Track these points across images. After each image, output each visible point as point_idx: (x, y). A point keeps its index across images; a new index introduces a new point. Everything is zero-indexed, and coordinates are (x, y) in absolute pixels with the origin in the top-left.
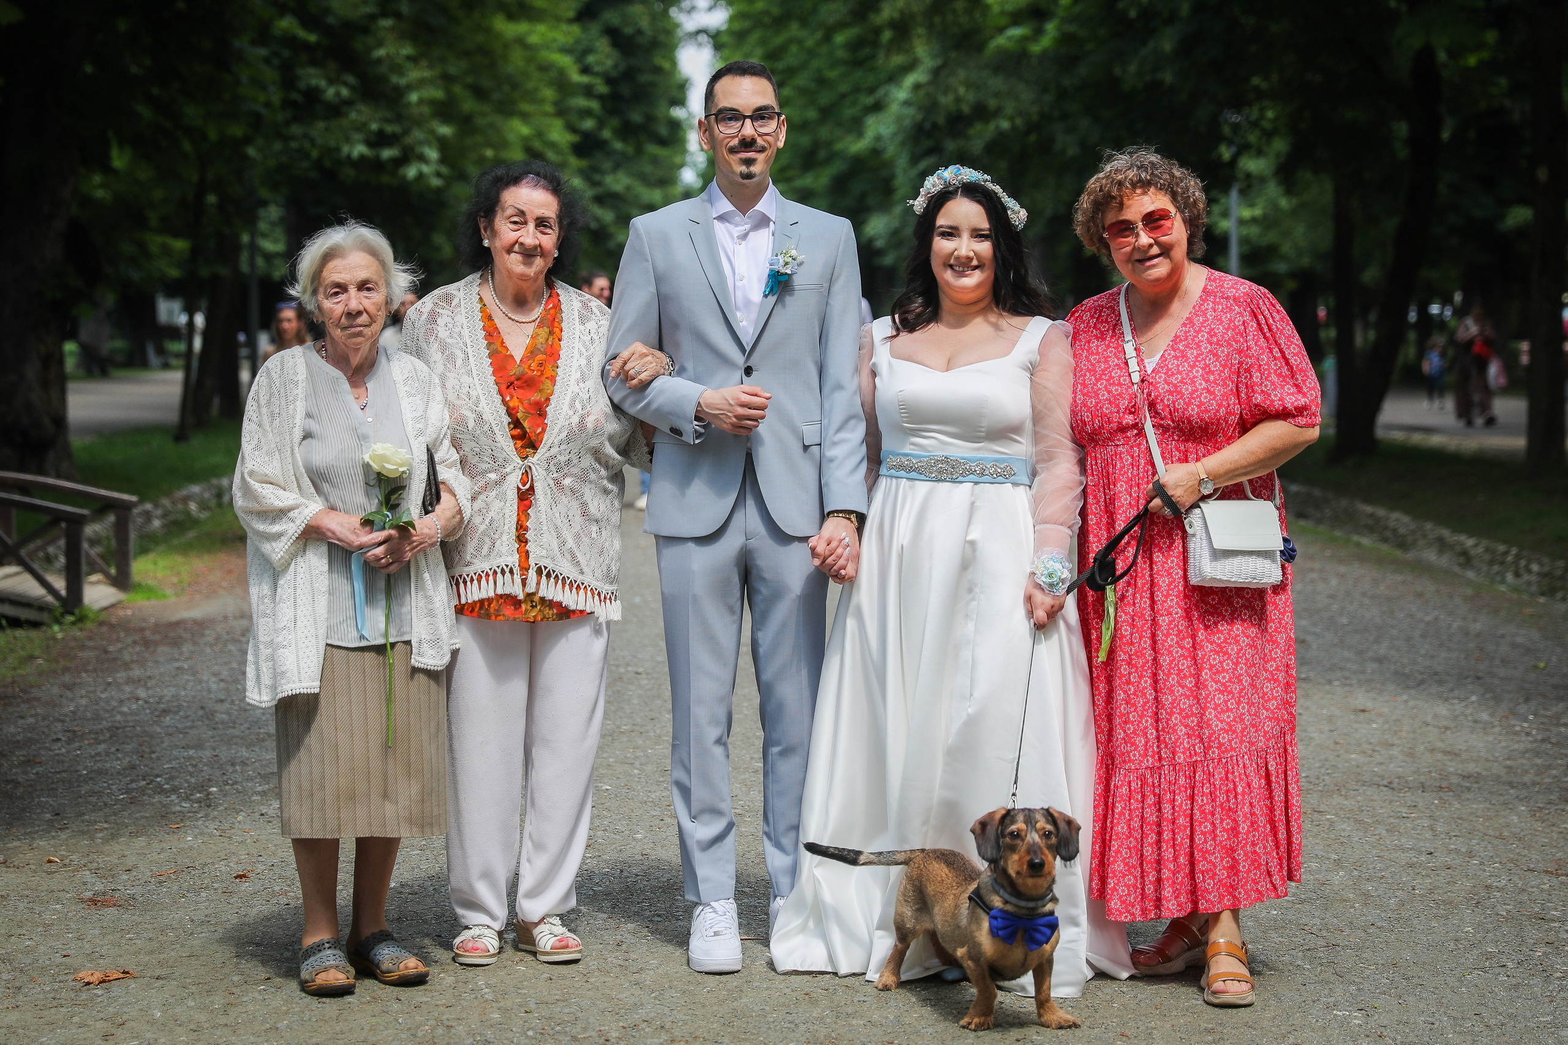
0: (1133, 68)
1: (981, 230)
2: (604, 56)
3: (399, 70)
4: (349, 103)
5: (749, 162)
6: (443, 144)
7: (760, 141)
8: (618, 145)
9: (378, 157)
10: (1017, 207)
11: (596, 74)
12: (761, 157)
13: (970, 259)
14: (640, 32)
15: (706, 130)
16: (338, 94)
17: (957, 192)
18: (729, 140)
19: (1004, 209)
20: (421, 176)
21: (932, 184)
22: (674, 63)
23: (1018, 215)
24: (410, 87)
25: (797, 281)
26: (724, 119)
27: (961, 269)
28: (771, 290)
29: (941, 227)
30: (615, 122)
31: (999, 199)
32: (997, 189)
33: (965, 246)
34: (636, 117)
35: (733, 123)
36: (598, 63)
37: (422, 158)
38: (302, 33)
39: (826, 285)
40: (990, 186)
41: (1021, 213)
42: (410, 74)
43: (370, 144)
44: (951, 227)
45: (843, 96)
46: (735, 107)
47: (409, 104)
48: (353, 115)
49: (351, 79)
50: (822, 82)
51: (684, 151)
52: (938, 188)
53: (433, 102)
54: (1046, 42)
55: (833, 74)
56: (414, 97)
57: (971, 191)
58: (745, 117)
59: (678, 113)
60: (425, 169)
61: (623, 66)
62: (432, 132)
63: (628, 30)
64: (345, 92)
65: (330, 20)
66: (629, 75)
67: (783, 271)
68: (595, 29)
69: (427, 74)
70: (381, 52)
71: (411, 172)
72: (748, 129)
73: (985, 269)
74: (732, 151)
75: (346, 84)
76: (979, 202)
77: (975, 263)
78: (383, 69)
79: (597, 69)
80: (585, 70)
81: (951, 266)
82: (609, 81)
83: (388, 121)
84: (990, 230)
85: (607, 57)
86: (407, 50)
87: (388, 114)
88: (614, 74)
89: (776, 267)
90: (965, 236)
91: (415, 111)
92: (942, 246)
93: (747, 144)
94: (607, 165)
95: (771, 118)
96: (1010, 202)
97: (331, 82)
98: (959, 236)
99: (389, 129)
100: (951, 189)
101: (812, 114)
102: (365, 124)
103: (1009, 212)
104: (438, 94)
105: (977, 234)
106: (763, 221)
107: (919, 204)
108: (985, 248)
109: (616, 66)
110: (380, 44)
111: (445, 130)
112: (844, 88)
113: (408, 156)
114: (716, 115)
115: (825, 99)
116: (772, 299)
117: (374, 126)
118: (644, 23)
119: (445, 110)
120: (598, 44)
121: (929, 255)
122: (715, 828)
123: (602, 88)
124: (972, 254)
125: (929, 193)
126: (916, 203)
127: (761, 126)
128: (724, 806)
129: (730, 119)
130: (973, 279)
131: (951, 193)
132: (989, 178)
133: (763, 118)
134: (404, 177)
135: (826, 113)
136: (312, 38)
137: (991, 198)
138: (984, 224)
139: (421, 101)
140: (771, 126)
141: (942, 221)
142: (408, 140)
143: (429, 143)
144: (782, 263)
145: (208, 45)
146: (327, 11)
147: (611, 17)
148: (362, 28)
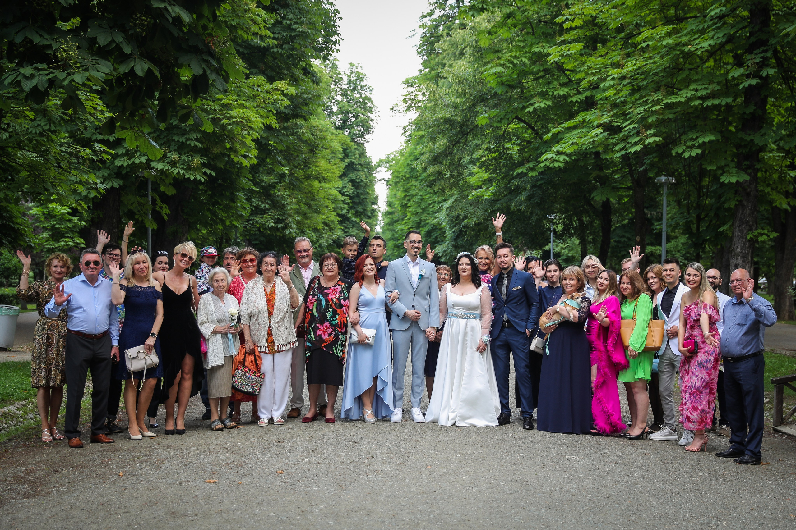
2: (349, 189)
4: (268, 209)
5: (416, 252)
6: (298, 223)
8: (354, 219)
9: (277, 227)
11: (347, 196)
14: (362, 181)
16: (265, 206)
19: (473, 259)
20: (290, 233)
21: (459, 255)
22: (374, 191)
24: (288, 204)
25: (425, 277)
29: (460, 263)
30: (353, 211)
34: (360, 209)
36: (347, 192)
37: (291, 227)
38: (254, 188)
39: (430, 278)
42: (288, 200)
43: (275, 223)
45: (430, 204)
47: (287, 210)
48: (270, 213)
51: (377, 220)
53: (295, 209)
56: (289, 208)
57: (466, 256)
59: (375, 207)
60: (292, 231)
61: (355, 193)
62: (295, 219)
63: (358, 180)
65: (263, 184)
66: (358, 196)
68: (346, 180)
69: (293, 200)
70: (279, 193)
71: (288, 232)
72: (417, 245)
73: (469, 271)
74: (413, 248)
75: (267, 203)
76: (468, 258)
77: (466, 270)
78: (279, 199)
79: (347, 194)
80: (343, 194)
81: (462, 271)
82: (351, 198)
84: (470, 263)
86: (287, 193)
87: (280, 213)
88: (353, 195)
90: (464, 265)
91: (290, 212)
92: (460, 267)
93: (416, 248)
97: (263, 203)
99: (281, 218)
101: (419, 210)
102: (273, 216)
104: (296, 206)
105: (467, 264)
108: (469, 267)
109: (353, 192)
110: (279, 191)
111: (298, 218)
113: (286, 226)
115: (423, 205)
116: (420, 280)
117: (276, 217)
118: (363, 178)
119: (298, 212)
120: (347, 185)
122: (401, 392)
123: (349, 200)
130: (466, 274)
131: (462, 256)
135: (424, 210)
136: (258, 189)
139: (291, 209)
142: (287, 221)
143: (293, 222)
145: (228, 194)
146: (262, 181)
147: (352, 176)
148: (273, 186)
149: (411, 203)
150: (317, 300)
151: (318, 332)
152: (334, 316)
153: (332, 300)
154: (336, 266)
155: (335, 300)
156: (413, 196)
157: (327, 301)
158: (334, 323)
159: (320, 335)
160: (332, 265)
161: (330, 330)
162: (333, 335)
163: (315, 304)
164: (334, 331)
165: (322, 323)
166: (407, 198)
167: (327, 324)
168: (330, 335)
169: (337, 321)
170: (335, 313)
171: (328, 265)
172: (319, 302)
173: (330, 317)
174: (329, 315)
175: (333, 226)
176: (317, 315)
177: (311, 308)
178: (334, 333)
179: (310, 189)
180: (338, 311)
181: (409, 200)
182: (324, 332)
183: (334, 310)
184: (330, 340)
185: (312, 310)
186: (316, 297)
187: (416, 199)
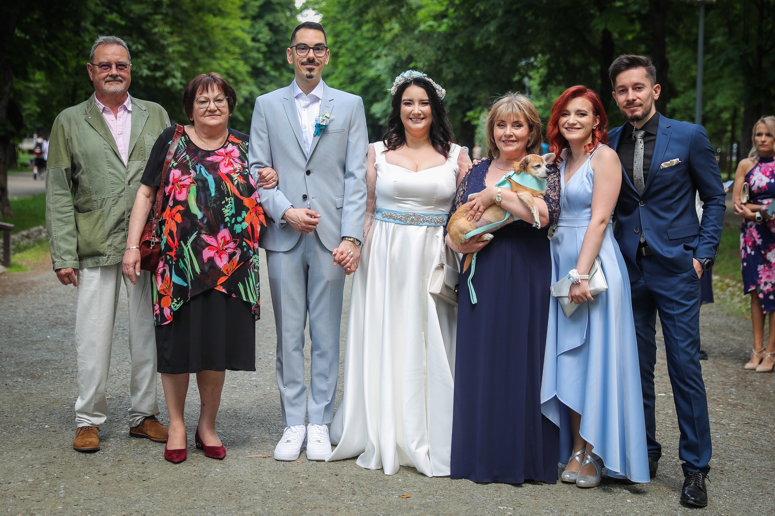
0: (478, 39)
1: (424, 100)
2: (265, 35)
3: (163, 37)
4: (142, 52)
5: (310, 70)
6: (183, 70)
7: (317, 61)
8: (273, 73)
9: (154, 76)
10: (441, 88)
12: (317, 68)
13: (419, 115)
14: (281, 25)
15: (291, 54)
16: (137, 48)
17: (411, 83)
18: (301, 58)
19: (434, 89)
20: (173, 84)
21: (399, 80)
23: (441, 92)
24: (169, 45)
25: (331, 128)
26: (299, 49)
27: (416, 120)
28: (317, 133)
29: (405, 100)
30: (270, 63)
31: (432, 85)
32: (430, 80)
33: (417, 109)
34: (280, 61)
35: (304, 51)
36: (264, 38)
37: (174, 77)
38: (119, 21)
39: (346, 129)
40: (427, 79)
41: (443, 91)
42: (169, 39)
43: (149, 69)
44: (410, 100)
45: (366, 52)
46: (305, 43)
47: (168, 53)
48: (144, 57)
49: (143, 42)
50: (358, 47)
52: (402, 82)
53: (179, 52)
54: (444, 28)
55: (361, 43)
56: (170, 50)
57: (418, 82)
58: (310, 48)
60: (175, 81)
61: (274, 39)
62: (179, 65)
63: (276, 24)
64: (140, 47)
65: (132, 15)
66: (276, 43)
67: (321, 124)
68: (262, 23)
69: (177, 39)
70: (156, 30)
71: (169, 82)
72: (311, 54)
73: (427, 119)
74: (303, 64)
75: (140, 44)
76: (422, 87)
77: (422, 116)
78: (156, 37)
79: (263, 40)
80: (255, 41)
81: (411, 119)
82: (267, 45)
83: (158, 60)
84: (428, 100)
85: (267, 35)
86: (167, 29)
87: (159, 57)
88: (270, 43)
89: (318, 122)
90: (417, 104)
91: (172, 56)
92: (405, 109)
93: (311, 61)
94: (267, 81)
95: (322, 50)
96: (437, 86)
98: (414, 104)
99: (159, 63)
100: (408, 82)
101: (353, 60)
102: (149, 61)
103: (437, 91)
104: (182, 48)
105: (423, 103)
106: (317, 99)
107: (393, 90)
108: (427, 109)
109: (271, 39)
110: (155, 26)
111: (184, 64)
112: (366, 49)
113: (168, 75)
114: (296, 46)
115: (358, 54)
116: (318, 138)
117: (153, 62)
118: (283, 21)
119: (184, 56)
120: (263, 30)
121: (399, 114)
122: (296, 390)
123: (264, 49)
124: (420, 112)
125: (398, 85)
126: (392, 90)
127: (317, 53)
128: (300, 380)
129: (303, 49)
130: (422, 125)
131: (408, 83)
132: (426, 75)
133: (319, 49)
134: (166, 85)
135: (359, 60)
136: (123, 23)
137: (428, 85)
138: (426, 97)
139: (174, 52)
140: (322, 54)
141: (405, 97)
142: (168, 68)
143: (177, 70)
144: (321, 120)
145: (71, 25)
146: (130, 11)
147: (269, 18)
148: (145, 18)
149: (343, 51)
150: (196, 181)
151: (207, 254)
152: (238, 213)
153: (228, 175)
154: (225, 103)
155: (235, 176)
156: (344, 42)
157: (218, 182)
158: (238, 228)
159: (211, 259)
160: (216, 100)
161: (232, 245)
162: (237, 257)
163: (193, 188)
164: (240, 246)
165: (213, 232)
166: (338, 45)
167: (224, 233)
168: (231, 256)
169: (245, 225)
170: (240, 207)
171: (207, 100)
172: (202, 186)
173: (231, 217)
174: (228, 211)
175: (240, 78)
176: (200, 215)
177: (181, 197)
178: (239, 252)
179: (202, 25)
180: (246, 202)
181: (340, 48)
182: (220, 252)
183: (237, 199)
184: (232, 268)
185: (185, 203)
186: (193, 174)
187: (349, 45)
